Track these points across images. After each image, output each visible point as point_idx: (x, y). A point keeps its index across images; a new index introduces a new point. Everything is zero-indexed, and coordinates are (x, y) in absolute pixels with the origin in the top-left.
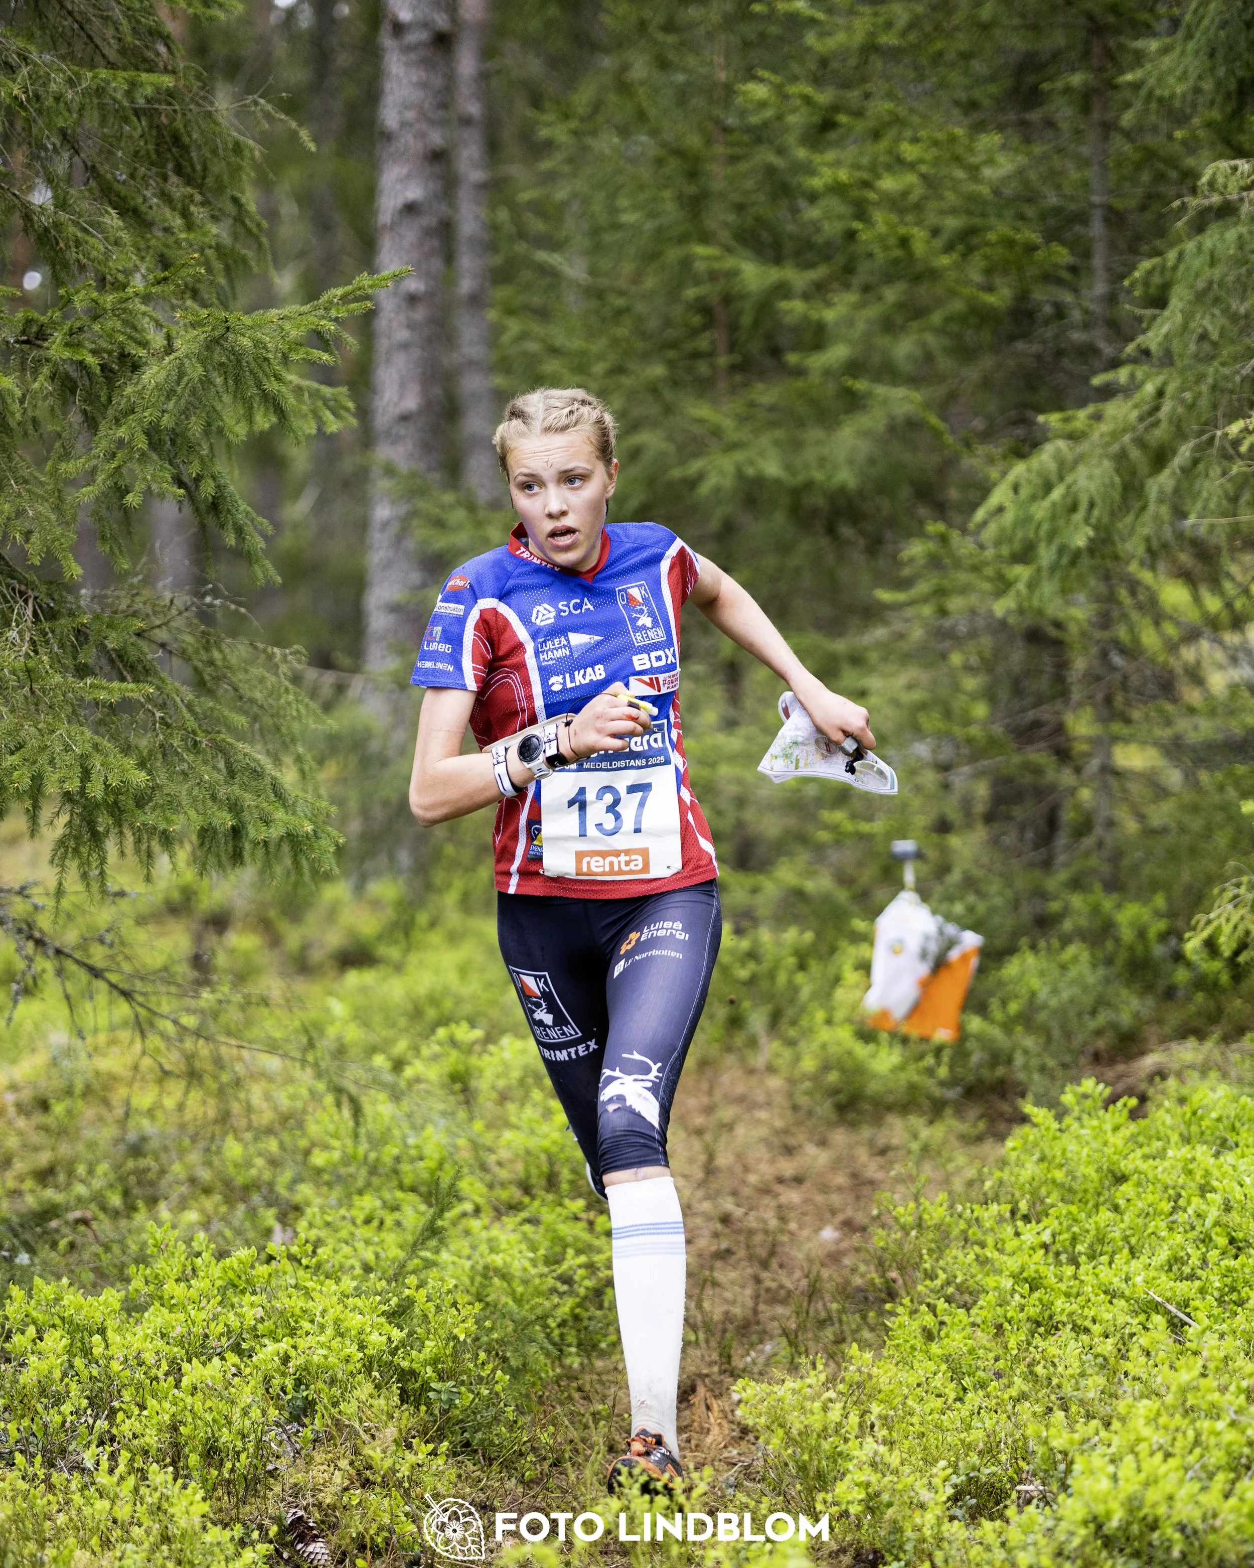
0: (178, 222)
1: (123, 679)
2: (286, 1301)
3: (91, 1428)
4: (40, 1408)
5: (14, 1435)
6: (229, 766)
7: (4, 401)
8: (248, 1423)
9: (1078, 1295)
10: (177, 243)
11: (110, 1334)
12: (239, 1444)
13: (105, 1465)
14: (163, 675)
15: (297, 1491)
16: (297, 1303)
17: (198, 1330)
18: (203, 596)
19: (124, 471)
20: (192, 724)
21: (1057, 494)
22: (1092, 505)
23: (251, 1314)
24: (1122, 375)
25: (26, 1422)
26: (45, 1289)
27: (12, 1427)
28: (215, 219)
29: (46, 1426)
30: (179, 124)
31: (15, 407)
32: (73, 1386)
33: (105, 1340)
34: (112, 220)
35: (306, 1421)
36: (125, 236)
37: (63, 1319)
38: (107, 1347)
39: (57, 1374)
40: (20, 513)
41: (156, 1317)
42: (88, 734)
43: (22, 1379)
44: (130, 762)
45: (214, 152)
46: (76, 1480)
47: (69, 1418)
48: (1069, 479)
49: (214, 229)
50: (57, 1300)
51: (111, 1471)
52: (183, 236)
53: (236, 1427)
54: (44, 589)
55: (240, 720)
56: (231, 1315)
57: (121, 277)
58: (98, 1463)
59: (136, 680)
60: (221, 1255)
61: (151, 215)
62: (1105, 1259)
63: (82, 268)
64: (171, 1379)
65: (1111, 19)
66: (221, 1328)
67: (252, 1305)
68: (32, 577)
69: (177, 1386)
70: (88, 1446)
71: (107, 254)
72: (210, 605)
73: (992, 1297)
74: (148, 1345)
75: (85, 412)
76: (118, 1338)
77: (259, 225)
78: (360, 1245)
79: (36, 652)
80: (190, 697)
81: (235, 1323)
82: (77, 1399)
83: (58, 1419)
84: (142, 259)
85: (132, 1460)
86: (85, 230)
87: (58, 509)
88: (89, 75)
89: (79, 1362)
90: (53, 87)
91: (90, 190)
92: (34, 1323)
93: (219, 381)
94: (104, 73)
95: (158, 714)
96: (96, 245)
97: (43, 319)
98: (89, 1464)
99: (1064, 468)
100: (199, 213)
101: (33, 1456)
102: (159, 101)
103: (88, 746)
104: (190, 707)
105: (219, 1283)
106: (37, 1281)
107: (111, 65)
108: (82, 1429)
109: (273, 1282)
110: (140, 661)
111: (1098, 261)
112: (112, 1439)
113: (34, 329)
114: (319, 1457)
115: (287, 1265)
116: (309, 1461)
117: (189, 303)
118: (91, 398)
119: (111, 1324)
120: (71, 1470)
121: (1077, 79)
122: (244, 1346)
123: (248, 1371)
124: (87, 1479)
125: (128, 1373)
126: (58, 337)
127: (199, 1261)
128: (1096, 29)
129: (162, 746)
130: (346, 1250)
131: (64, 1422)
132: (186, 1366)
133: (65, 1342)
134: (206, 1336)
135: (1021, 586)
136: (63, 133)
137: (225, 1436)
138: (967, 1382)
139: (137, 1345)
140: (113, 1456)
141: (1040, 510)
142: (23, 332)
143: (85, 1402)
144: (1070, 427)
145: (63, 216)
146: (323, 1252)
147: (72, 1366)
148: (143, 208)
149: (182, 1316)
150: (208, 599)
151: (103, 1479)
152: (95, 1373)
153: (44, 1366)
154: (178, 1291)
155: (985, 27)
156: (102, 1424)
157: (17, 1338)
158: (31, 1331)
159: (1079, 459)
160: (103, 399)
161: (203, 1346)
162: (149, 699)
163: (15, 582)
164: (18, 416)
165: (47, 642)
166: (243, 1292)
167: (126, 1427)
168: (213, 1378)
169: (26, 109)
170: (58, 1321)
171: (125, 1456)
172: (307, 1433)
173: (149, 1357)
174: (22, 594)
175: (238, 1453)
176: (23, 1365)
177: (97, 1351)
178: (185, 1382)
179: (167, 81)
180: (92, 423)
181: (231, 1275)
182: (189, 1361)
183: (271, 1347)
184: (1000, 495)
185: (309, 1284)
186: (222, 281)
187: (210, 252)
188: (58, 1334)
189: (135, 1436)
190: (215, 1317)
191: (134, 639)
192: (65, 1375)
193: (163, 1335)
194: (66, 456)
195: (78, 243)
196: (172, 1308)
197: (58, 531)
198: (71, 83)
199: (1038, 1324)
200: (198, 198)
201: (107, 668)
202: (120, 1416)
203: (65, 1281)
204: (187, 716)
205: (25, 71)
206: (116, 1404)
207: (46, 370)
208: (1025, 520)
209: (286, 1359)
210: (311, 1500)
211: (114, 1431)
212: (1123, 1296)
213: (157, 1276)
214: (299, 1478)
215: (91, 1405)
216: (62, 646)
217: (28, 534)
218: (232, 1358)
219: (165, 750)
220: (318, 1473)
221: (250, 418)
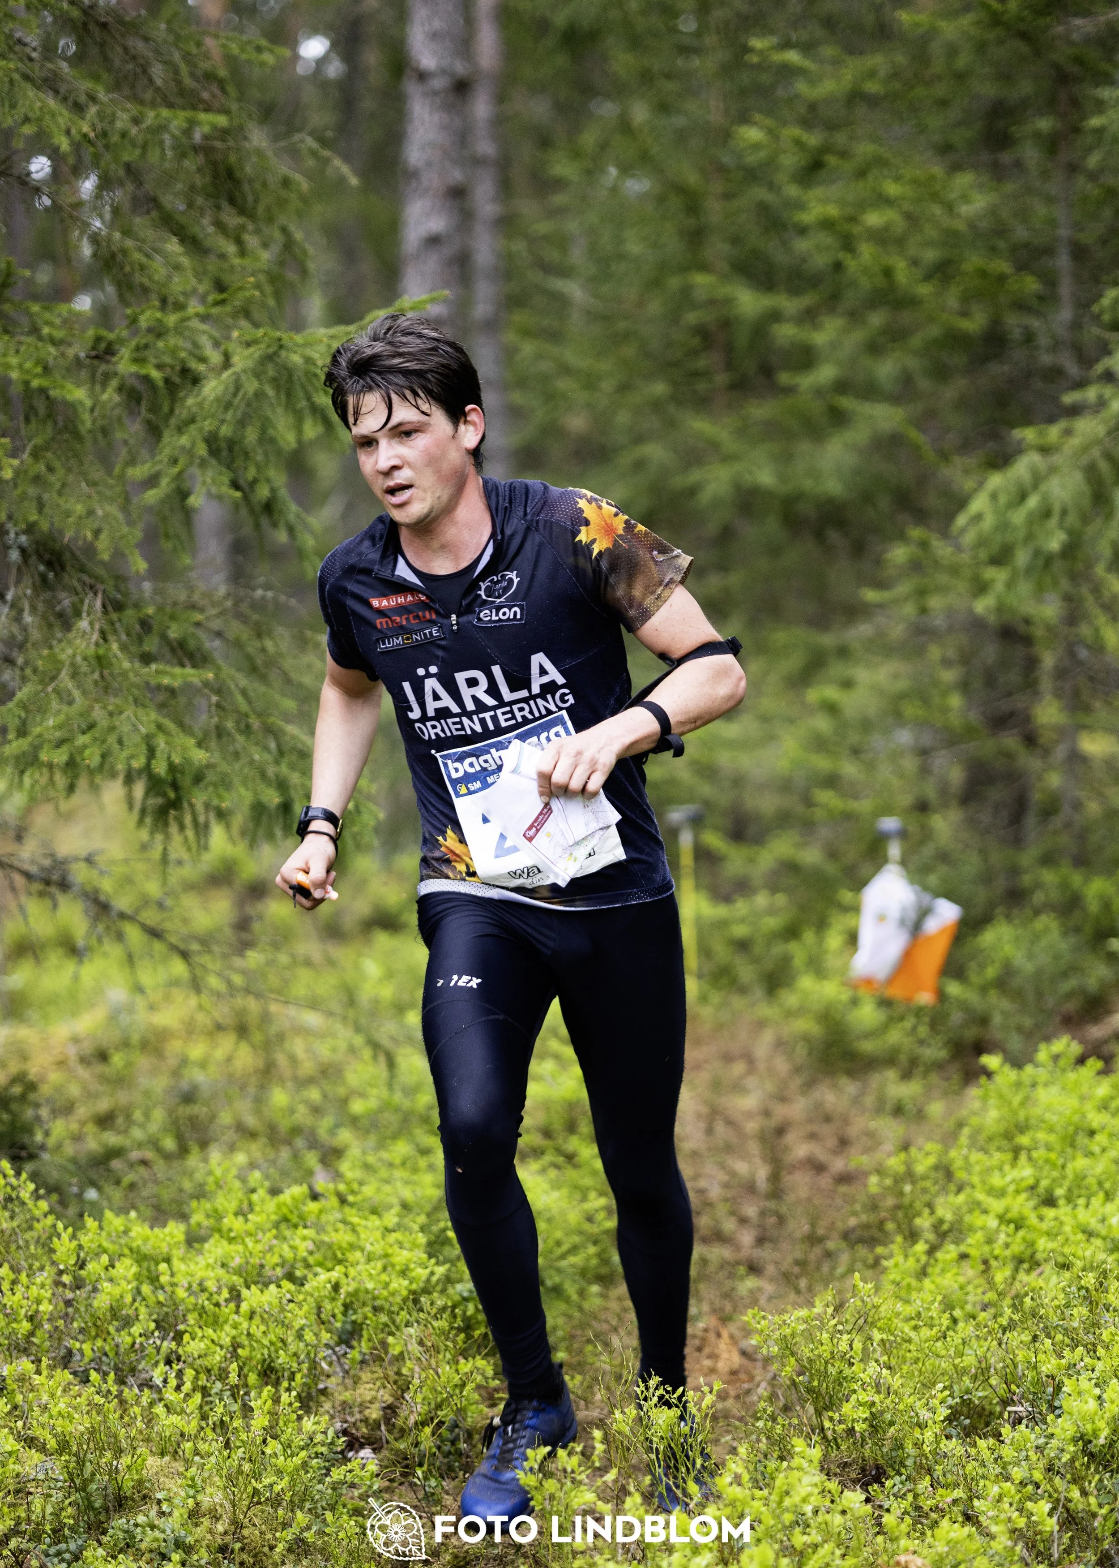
0: (231, 249)
1: (183, 665)
2: (333, 1234)
3: (158, 1349)
4: (112, 1329)
5: (88, 1353)
6: (279, 746)
7: (75, 411)
8: (302, 1345)
9: (1057, 1235)
10: (232, 267)
11: (176, 1262)
12: (295, 1365)
13: (173, 1382)
14: (220, 662)
15: (345, 1406)
16: (342, 1237)
17: (255, 1261)
18: (254, 589)
19: (185, 475)
20: (244, 706)
21: (1033, 502)
22: (1064, 512)
23: (303, 1247)
24: (1091, 394)
25: (99, 1343)
26: (114, 1221)
27: (86, 1347)
28: (265, 245)
29: (117, 1346)
30: (232, 158)
31: (86, 417)
32: (143, 1310)
33: (171, 1269)
34: (173, 246)
35: (355, 1343)
36: (185, 261)
37: (131, 1250)
38: (172, 1275)
39: (128, 1299)
40: (91, 513)
41: (215, 1248)
42: (153, 715)
43: (96, 1304)
44: (191, 742)
45: (265, 184)
46: (147, 1396)
47: (138, 1340)
48: (1043, 487)
49: (265, 256)
50: (126, 1232)
51: (178, 1388)
52: (237, 261)
53: (292, 1348)
54: (111, 582)
55: (289, 704)
56: (285, 1247)
57: (181, 299)
58: (165, 1381)
59: (194, 666)
60: (275, 1192)
61: (208, 243)
62: (1081, 1201)
63: (145, 290)
64: (232, 1305)
65: (1075, 69)
66: (276, 1259)
67: (304, 1238)
68: (101, 571)
69: (237, 1312)
70: (156, 1364)
71: (169, 277)
72: (263, 598)
73: (979, 1236)
74: (212, 1274)
75: (149, 422)
76: (183, 1267)
77: (305, 253)
78: (399, 1184)
79: (105, 640)
80: (243, 681)
81: (288, 1254)
82: (145, 1323)
83: (129, 1340)
84: (200, 281)
85: (196, 1378)
86: (147, 256)
87: (125, 510)
88: (152, 114)
89: (146, 1289)
90: (119, 125)
91: (153, 220)
92: (105, 1251)
93: (270, 392)
94: (165, 113)
95: (214, 699)
96: (158, 268)
97: (111, 336)
98: (158, 1381)
99: (1038, 479)
100: (252, 241)
101: (106, 1374)
102: (215, 139)
103: (153, 727)
104: (244, 692)
105: (274, 1217)
106: (109, 1214)
107: (170, 106)
108: (150, 1350)
109: (324, 1218)
110: (199, 649)
111: (1065, 289)
112: (179, 1359)
113: (103, 345)
114: (365, 1376)
115: (334, 1201)
116: (356, 1381)
117: (243, 323)
118: (154, 409)
119: (177, 1253)
120: (141, 1387)
121: (1045, 124)
122: (298, 1273)
123: (301, 1297)
124: (155, 1396)
125: (192, 1300)
126: (125, 352)
127: (255, 1197)
128: (1062, 78)
129: (217, 727)
130: (387, 1188)
131: (134, 1343)
132: (245, 1293)
133: (135, 1269)
134: (262, 1266)
135: (999, 587)
136: (128, 167)
137: (282, 1359)
138: (957, 1313)
139: (200, 1274)
140: (180, 1374)
141: (1018, 517)
142: (93, 348)
143: (153, 1325)
144: (1042, 441)
145: (129, 243)
146: (368, 1191)
147: (139, 1292)
148: (201, 236)
149: (240, 1248)
150: (259, 592)
151: (170, 1395)
152: (161, 1298)
153: (117, 1291)
154: (237, 1225)
155: (961, 77)
156: (168, 1345)
157: (91, 1266)
158: (105, 1259)
159: (1053, 470)
160: (166, 408)
161: (260, 1275)
162: (206, 684)
163: (85, 578)
164: (88, 425)
165: (115, 631)
166: (296, 1226)
167: (193, 1347)
168: (270, 1304)
169: (93, 145)
170: (126, 1251)
171: (189, 1374)
172: (355, 1354)
173: (211, 1285)
174: (91, 587)
175: (293, 1373)
176: (95, 1290)
177: (164, 1279)
178: (244, 1307)
179: (222, 120)
180: (154, 432)
181: (285, 1210)
182: (248, 1288)
183: (324, 1276)
184: (979, 504)
185: (355, 1220)
186: (271, 302)
187: (262, 277)
188: (127, 1261)
189: (200, 1357)
190: (271, 1249)
191: (192, 630)
192: (134, 1300)
193: (223, 1265)
194: (132, 461)
195: (142, 268)
196: (231, 1240)
197: (125, 529)
198: (136, 121)
199: (1021, 1261)
200: (250, 227)
201: (168, 656)
202: (186, 1337)
203: (133, 1214)
204: (240, 699)
205: (93, 110)
206: (181, 1327)
207: (114, 383)
208: (1003, 526)
209: (336, 1287)
210: (358, 1416)
211: (180, 1351)
212: (1098, 1236)
213: (216, 1211)
214: (347, 1395)
215: (158, 1327)
216: (128, 635)
217: (97, 532)
218: (287, 1285)
219: (220, 732)
220: (365, 1392)
221: (298, 428)
